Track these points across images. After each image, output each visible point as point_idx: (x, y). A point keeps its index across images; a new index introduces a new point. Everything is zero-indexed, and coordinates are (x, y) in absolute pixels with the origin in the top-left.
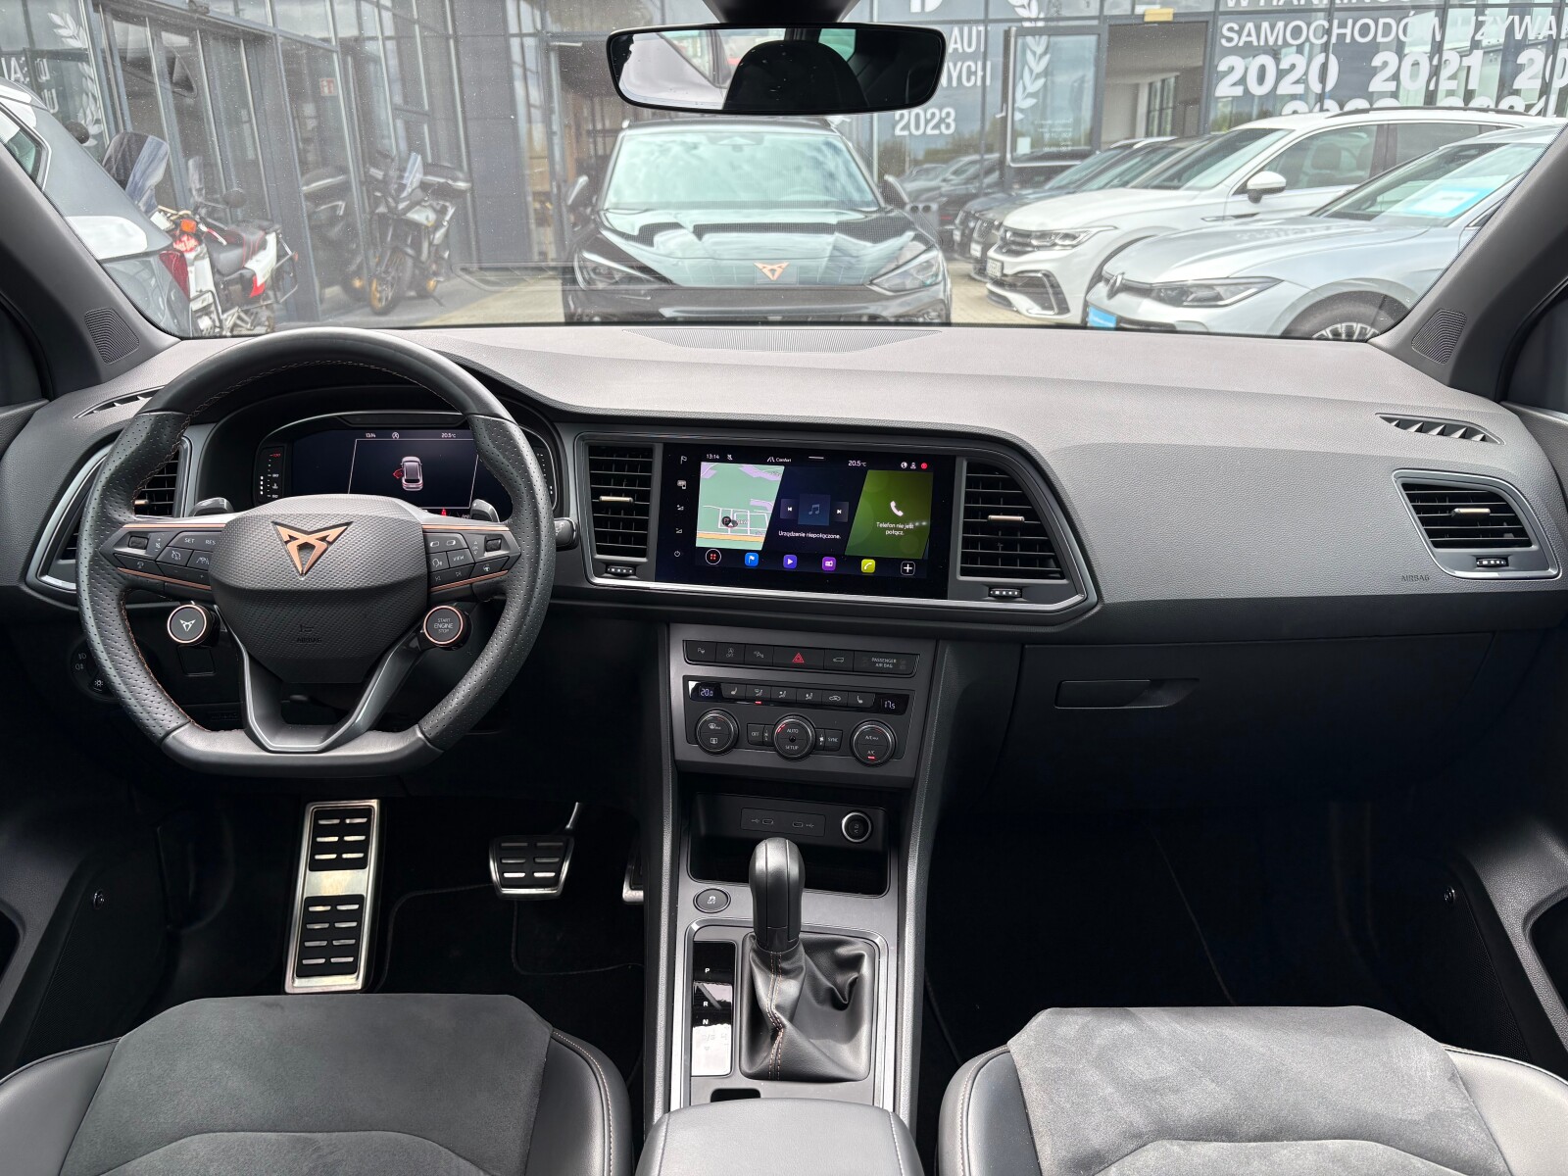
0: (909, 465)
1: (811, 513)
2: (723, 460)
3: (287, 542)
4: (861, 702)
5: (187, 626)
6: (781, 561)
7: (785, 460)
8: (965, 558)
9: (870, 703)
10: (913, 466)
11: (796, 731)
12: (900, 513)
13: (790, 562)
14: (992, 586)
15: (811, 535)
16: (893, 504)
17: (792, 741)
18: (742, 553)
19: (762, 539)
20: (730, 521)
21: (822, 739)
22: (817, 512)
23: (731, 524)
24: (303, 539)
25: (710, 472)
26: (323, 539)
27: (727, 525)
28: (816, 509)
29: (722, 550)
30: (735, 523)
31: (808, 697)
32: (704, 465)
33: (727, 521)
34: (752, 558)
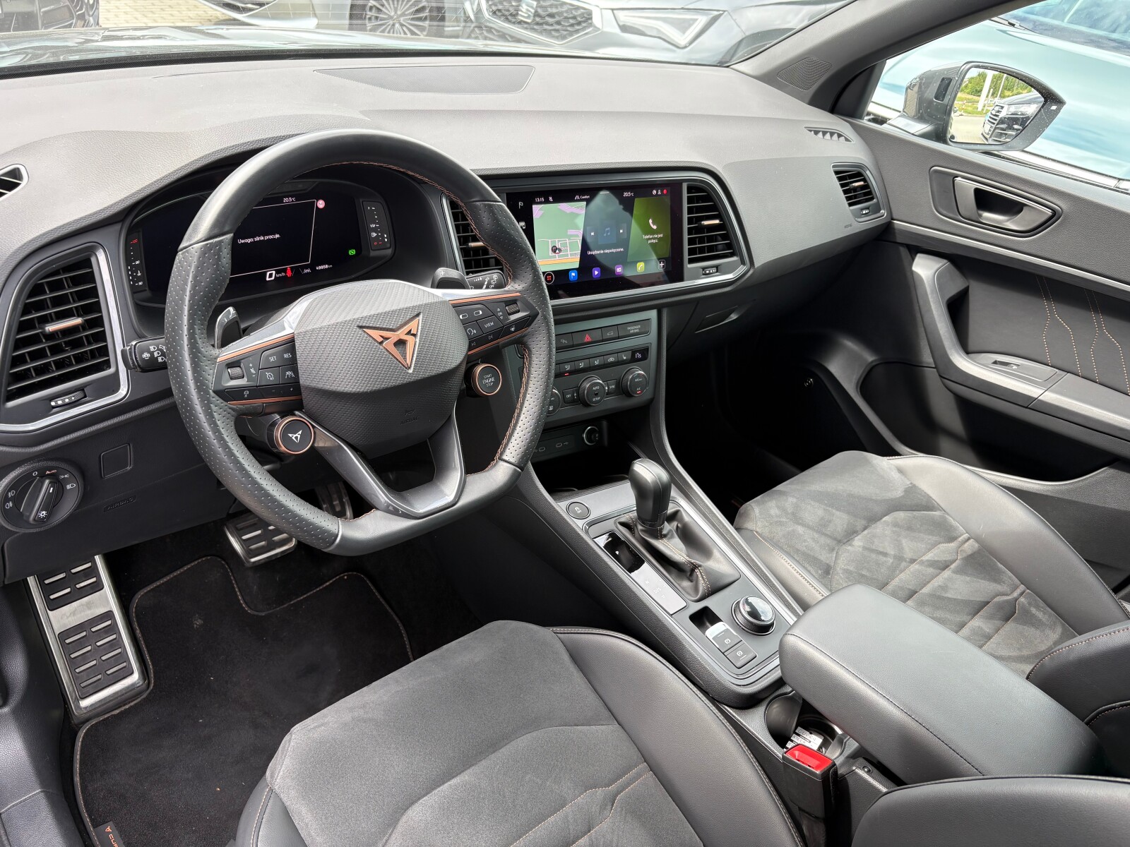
0: (657, 192)
1: (605, 235)
2: (547, 202)
3: (381, 343)
4: (625, 358)
5: (296, 438)
6: (591, 273)
7: (586, 197)
8: (691, 252)
9: (630, 357)
10: (659, 193)
11: (598, 388)
12: (655, 227)
13: (596, 273)
14: (704, 268)
15: (606, 251)
16: (650, 221)
17: (596, 395)
18: (567, 272)
19: (578, 259)
20: (557, 249)
21: (606, 388)
22: (609, 234)
23: (557, 251)
24: (394, 337)
25: (540, 212)
26: (409, 333)
27: (555, 252)
28: (608, 231)
29: (553, 272)
30: (560, 250)
31: (597, 363)
32: (534, 207)
33: (555, 250)
34: (573, 274)
